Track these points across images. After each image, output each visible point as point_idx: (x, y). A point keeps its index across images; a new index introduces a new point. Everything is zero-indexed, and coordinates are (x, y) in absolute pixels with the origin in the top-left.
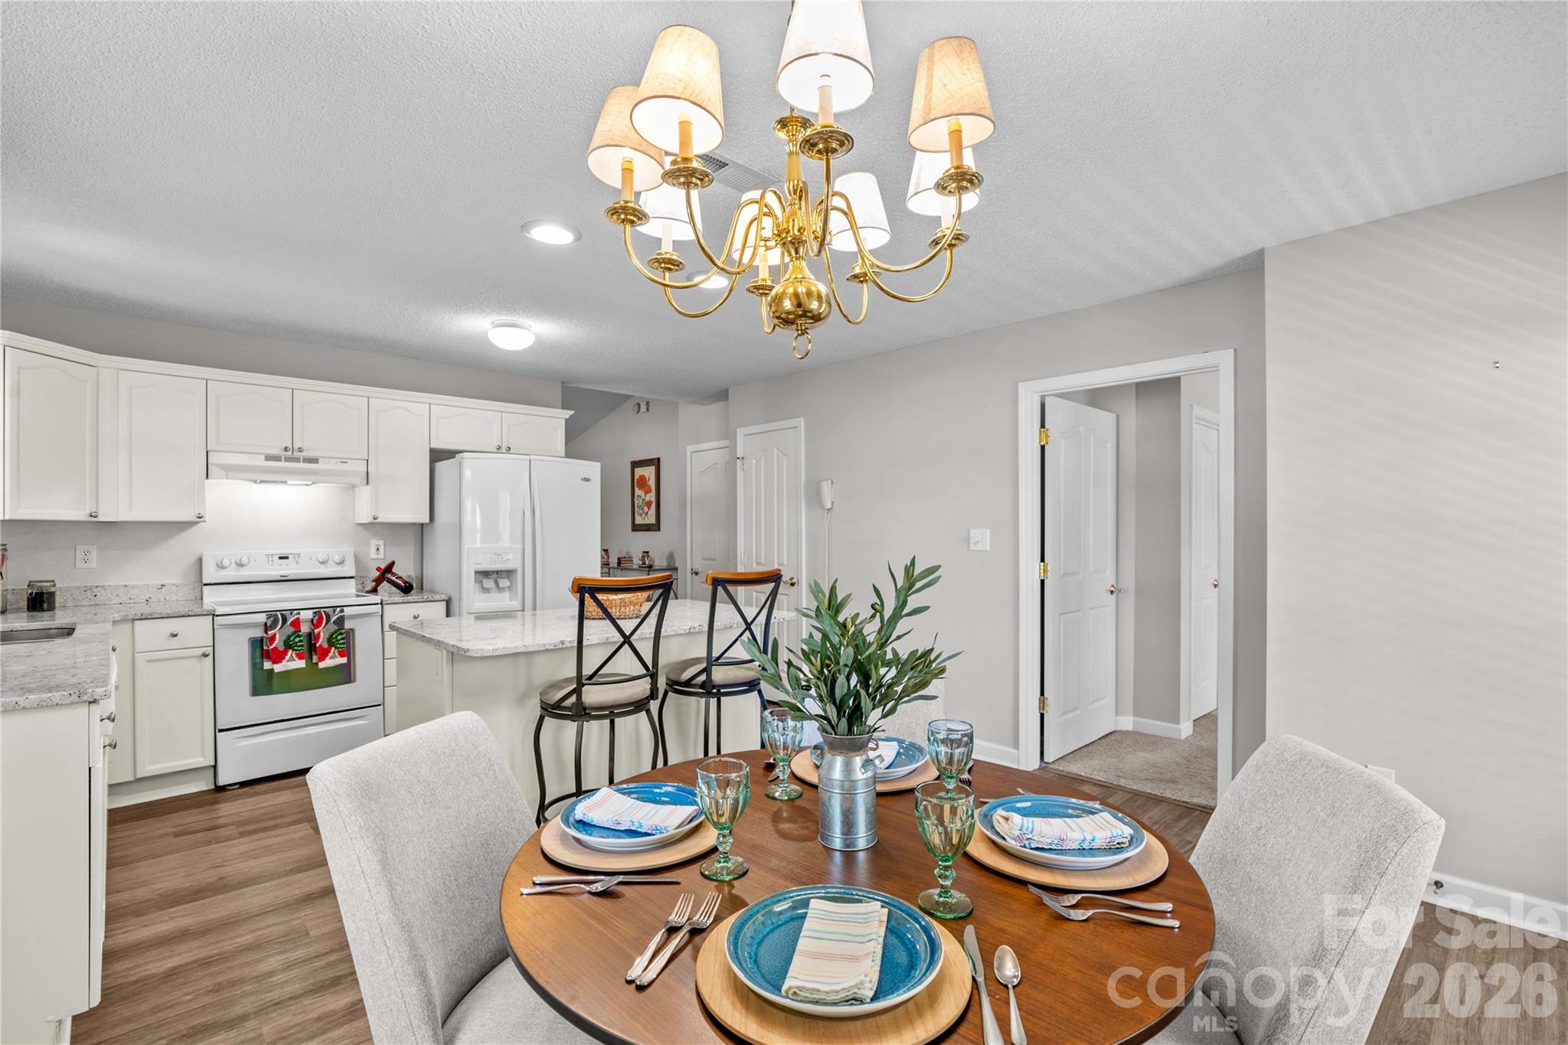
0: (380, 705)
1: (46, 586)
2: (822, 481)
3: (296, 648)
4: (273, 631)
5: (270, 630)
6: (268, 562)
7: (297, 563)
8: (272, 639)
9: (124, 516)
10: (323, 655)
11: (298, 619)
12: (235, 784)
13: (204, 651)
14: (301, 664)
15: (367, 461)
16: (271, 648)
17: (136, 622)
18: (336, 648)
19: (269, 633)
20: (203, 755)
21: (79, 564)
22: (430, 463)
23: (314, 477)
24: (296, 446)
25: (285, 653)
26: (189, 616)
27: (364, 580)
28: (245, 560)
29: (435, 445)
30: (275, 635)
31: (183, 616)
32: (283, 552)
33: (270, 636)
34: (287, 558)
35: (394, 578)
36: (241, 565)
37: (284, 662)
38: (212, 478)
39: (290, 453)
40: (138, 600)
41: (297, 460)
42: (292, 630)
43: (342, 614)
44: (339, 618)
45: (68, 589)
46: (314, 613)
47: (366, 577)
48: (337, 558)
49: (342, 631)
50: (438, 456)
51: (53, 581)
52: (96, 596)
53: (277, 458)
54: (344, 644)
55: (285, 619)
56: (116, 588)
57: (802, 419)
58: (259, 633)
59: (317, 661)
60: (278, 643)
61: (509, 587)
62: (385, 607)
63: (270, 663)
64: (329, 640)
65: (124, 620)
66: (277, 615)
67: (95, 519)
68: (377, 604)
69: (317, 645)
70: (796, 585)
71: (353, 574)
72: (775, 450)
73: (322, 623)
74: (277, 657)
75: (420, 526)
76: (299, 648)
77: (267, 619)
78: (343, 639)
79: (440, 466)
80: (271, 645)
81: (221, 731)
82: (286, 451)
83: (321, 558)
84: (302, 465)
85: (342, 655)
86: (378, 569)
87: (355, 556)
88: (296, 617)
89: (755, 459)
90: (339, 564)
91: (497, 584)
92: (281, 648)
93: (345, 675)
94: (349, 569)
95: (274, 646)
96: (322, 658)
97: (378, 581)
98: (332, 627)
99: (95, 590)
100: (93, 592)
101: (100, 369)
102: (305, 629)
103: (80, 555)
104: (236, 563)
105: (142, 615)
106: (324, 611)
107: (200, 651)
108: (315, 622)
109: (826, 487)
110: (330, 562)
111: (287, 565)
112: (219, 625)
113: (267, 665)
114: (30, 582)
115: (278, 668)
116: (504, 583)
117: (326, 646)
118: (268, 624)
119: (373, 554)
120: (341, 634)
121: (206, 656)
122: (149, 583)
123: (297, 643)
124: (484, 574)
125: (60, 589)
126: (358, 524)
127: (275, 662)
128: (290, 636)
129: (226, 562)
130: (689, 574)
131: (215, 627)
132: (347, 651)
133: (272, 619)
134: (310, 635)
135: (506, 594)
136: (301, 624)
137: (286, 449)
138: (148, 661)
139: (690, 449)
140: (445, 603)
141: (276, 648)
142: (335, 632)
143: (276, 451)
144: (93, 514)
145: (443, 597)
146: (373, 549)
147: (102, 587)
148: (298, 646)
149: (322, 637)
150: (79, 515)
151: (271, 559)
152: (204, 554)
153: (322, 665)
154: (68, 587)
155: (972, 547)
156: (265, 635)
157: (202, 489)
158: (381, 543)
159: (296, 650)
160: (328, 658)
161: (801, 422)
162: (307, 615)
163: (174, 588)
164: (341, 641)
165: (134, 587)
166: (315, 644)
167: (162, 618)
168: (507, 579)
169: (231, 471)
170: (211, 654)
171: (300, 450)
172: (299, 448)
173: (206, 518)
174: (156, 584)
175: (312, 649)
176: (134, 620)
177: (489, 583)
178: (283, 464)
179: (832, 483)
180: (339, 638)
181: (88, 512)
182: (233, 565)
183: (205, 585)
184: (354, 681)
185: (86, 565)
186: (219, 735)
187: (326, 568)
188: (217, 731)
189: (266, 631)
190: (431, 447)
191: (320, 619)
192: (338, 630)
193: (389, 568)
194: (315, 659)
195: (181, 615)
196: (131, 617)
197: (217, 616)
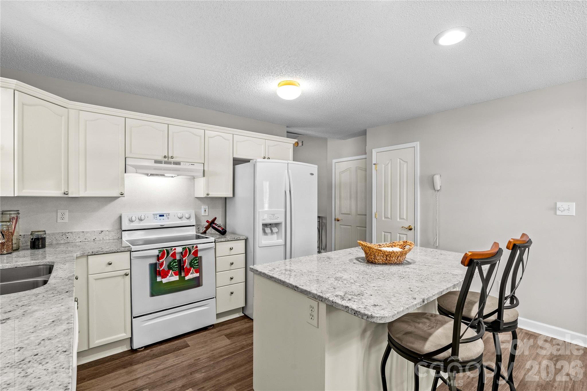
0: (214, 298)
1: (41, 235)
2: (434, 175)
3: (174, 269)
4: (162, 260)
5: (160, 260)
6: (154, 218)
7: (168, 218)
8: (162, 264)
9: (82, 194)
10: (187, 272)
11: (175, 252)
12: (142, 348)
13: (125, 272)
14: (176, 278)
15: (204, 164)
16: (161, 269)
17: (89, 257)
18: (194, 268)
19: (160, 261)
20: (125, 332)
21: (59, 221)
22: (233, 165)
23: (178, 173)
24: (170, 155)
25: (168, 272)
26: (118, 252)
27: (199, 226)
28: (143, 217)
29: (236, 156)
30: (163, 262)
31: (114, 252)
32: (161, 213)
33: (160, 263)
34: (163, 216)
35: (216, 227)
36: (141, 220)
37: (168, 277)
38: (127, 173)
39: (167, 159)
40: (89, 240)
41: (170, 163)
42: (172, 258)
43: (197, 249)
44: (195, 251)
45: (53, 234)
46: (183, 249)
47: (200, 225)
48: (187, 216)
49: (197, 259)
50: (237, 162)
51: (45, 231)
52: (67, 238)
53: (160, 162)
54: (197, 265)
55: (168, 253)
56: (78, 233)
57: (418, 142)
58: (154, 261)
59: (184, 276)
60: (165, 266)
61: (277, 232)
62: (217, 243)
63: (160, 278)
64: (190, 264)
65: (82, 256)
66: (164, 250)
67: (67, 196)
68: (212, 242)
69: (185, 267)
70: (413, 230)
71: (194, 224)
72: (398, 159)
73: (187, 254)
74: (164, 275)
75: (224, 199)
76: (175, 269)
77: (159, 253)
78: (197, 263)
79: (239, 167)
80: (161, 268)
81: (134, 318)
82: (165, 158)
83: (180, 215)
84: (172, 166)
85: (197, 272)
86: (207, 221)
87: (195, 214)
88: (174, 251)
89: (384, 164)
90: (188, 219)
91: (272, 231)
92: (166, 269)
93: (197, 283)
94: (193, 222)
95: (162, 268)
96: (187, 274)
97: (207, 228)
98: (192, 257)
99: (67, 234)
100: (66, 236)
101: (70, 109)
102: (178, 257)
103: (59, 215)
104: (138, 218)
105: (92, 252)
106: (188, 248)
107: (124, 272)
108: (183, 254)
109: (437, 179)
110: (184, 218)
111: (163, 219)
112: (133, 257)
113: (159, 279)
114: (32, 232)
115: (165, 281)
116: (275, 230)
117: (189, 267)
118: (160, 256)
119: (203, 213)
120: (196, 260)
121: (127, 275)
122: (95, 230)
123: (174, 266)
124: (265, 225)
125: (49, 235)
126: (196, 197)
127: (163, 278)
128: (171, 263)
129: (134, 219)
130: (333, 221)
131: (132, 258)
132: (199, 270)
133: (161, 253)
134: (180, 261)
135: (275, 236)
136: (177, 255)
137: (165, 157)
138: (96, 279)
139: (334, 161)
140: (245, 240)
141: (163, 269)
142: (193, 259)
143: (160, 158)
144: (66, 193)
145: (244, 238)
146: (203, 210)
147: (71, 233)
148: (175, 268)
149: (187, 262)
150: (57, 193)
151: (155, 216)
152: (123, 214)
153: (187, 278)
154: (53, 233)
155: (558, 213)
156: (157, 262)
157: (123, 179)
158: (207, 207)
159: (174, 270)
160: (190, 274)
161: (417, 144)
162: (179, 250)
163: (108, 233)
164: (196, 264)
165: (87, 232)
166: (183, 266)
167: (103, 254)
168: (276, 228)
169: (138, 169)
170: (129, 274)
171: (172, 158)
172: (172, 156)
173: (125, 195)
174: (98, 231)
175: (181, 269)
176: (88, 256)
177: (268, 230)
178: (163, 165)
179: (440, 176)
180: (196, 262)
181: (63, 192)
182: (137, 220)
183: (123, 231)
184: (202, 285)
185: (62, 221)
186: (133, 320)
187: (182, 221)
188: (133, 318)
189: (158, 260)
190: (234, 157)
191: (186, 252)
192: (195, 258)
193: (213, 222)
194: (183, 274)
195: (113, 252)
196: (86, 254)
197: (132, 252)
